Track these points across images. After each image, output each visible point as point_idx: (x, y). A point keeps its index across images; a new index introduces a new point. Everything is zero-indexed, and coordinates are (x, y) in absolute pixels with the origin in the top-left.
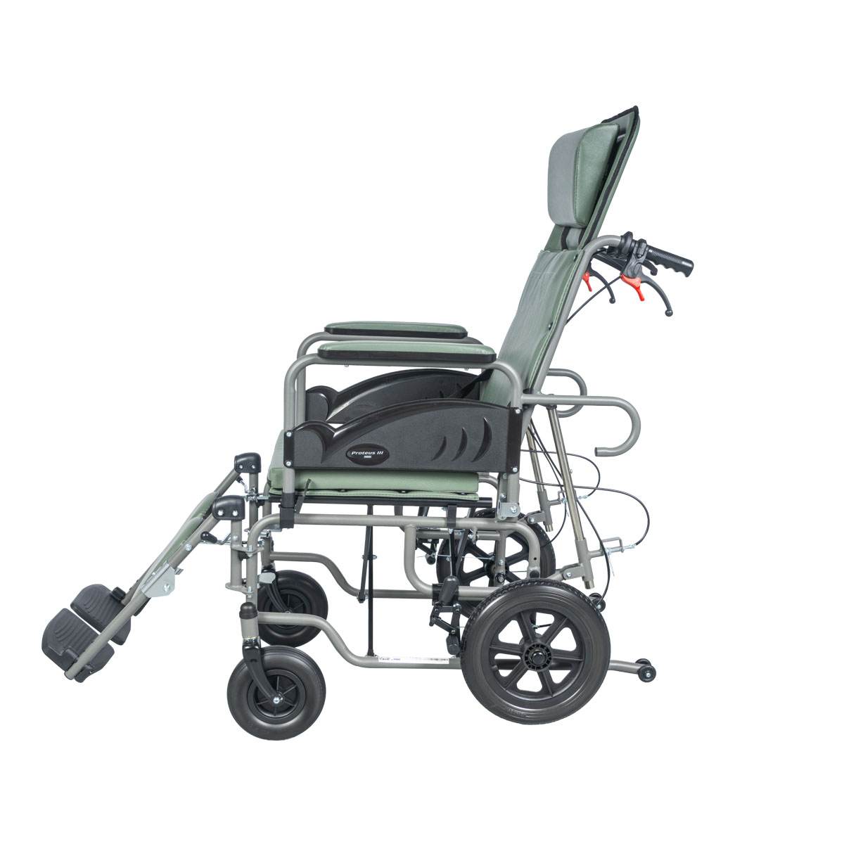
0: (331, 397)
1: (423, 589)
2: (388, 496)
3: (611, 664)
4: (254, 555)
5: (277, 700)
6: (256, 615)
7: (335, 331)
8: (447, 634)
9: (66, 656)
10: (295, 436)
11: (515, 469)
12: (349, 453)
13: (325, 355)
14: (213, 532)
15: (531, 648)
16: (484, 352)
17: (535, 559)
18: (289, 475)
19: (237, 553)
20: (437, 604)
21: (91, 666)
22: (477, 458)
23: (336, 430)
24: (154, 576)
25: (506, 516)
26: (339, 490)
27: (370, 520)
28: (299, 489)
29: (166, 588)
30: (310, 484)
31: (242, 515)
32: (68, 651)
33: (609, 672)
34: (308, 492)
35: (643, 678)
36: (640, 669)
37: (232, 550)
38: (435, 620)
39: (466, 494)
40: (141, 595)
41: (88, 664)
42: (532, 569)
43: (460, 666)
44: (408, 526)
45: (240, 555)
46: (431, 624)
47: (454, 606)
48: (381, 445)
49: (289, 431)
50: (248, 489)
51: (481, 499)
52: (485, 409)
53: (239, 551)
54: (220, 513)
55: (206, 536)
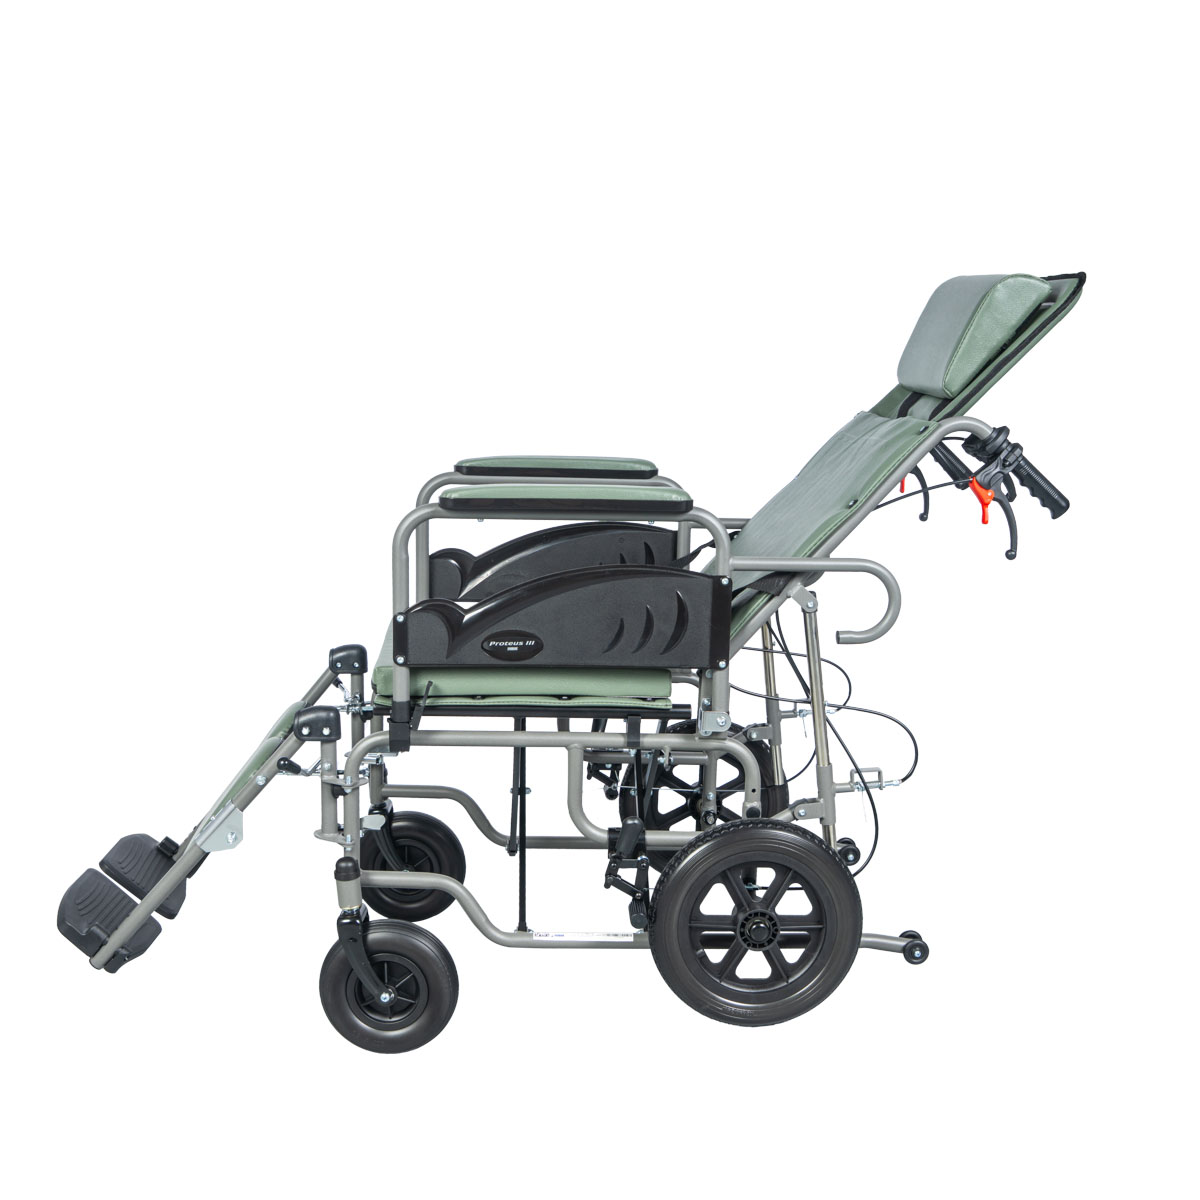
0: (464, 565)
1: (593, 834)
2: (542, 704)
3: (863, 939)
4: (353, 790)
5: (385, 997)
6: (357, 875)
7: (469, 470)
8: (629, 899)
9: (91, 935)
10: (409, 620)
11: (722, 664)
12: (485, 644)
13: (450, 504)
14: (294, 759)
15: (746, 919)
16: (675, 497)
17: (754, 791)
18: (402, 675)
19: (329, 787)
20: (614, 857)
21: (126, 949)
22: (668, 648)
23: (468, 611)
24: (213, 822)
25: (710, 730)
26: (473, 697)
27: (520, 738)
28: (415, 697)
29: (230, 838)
30: (431, 688)
31: (336, 734)
32: (94, 928)
33: (861, 951)
34: (428, 701)
35: (910, 958)
36: (905, 946)
37: (324, 783)
38: (612, 879)
39: (654, 700)
40: (195, 849)
41: (122, 947)
42: (749, 805)
43: (648, 945)
44: (572, 746)
45: (334, 791)
46: (607, 886)
47: (639, 859)
48: (531, 631)
49: (400, 614)
50: (349, 695)
51: (675, 706)
52: (679, 579)
53: (334, 785)
54: (305, 731)
55: (284, 764)
